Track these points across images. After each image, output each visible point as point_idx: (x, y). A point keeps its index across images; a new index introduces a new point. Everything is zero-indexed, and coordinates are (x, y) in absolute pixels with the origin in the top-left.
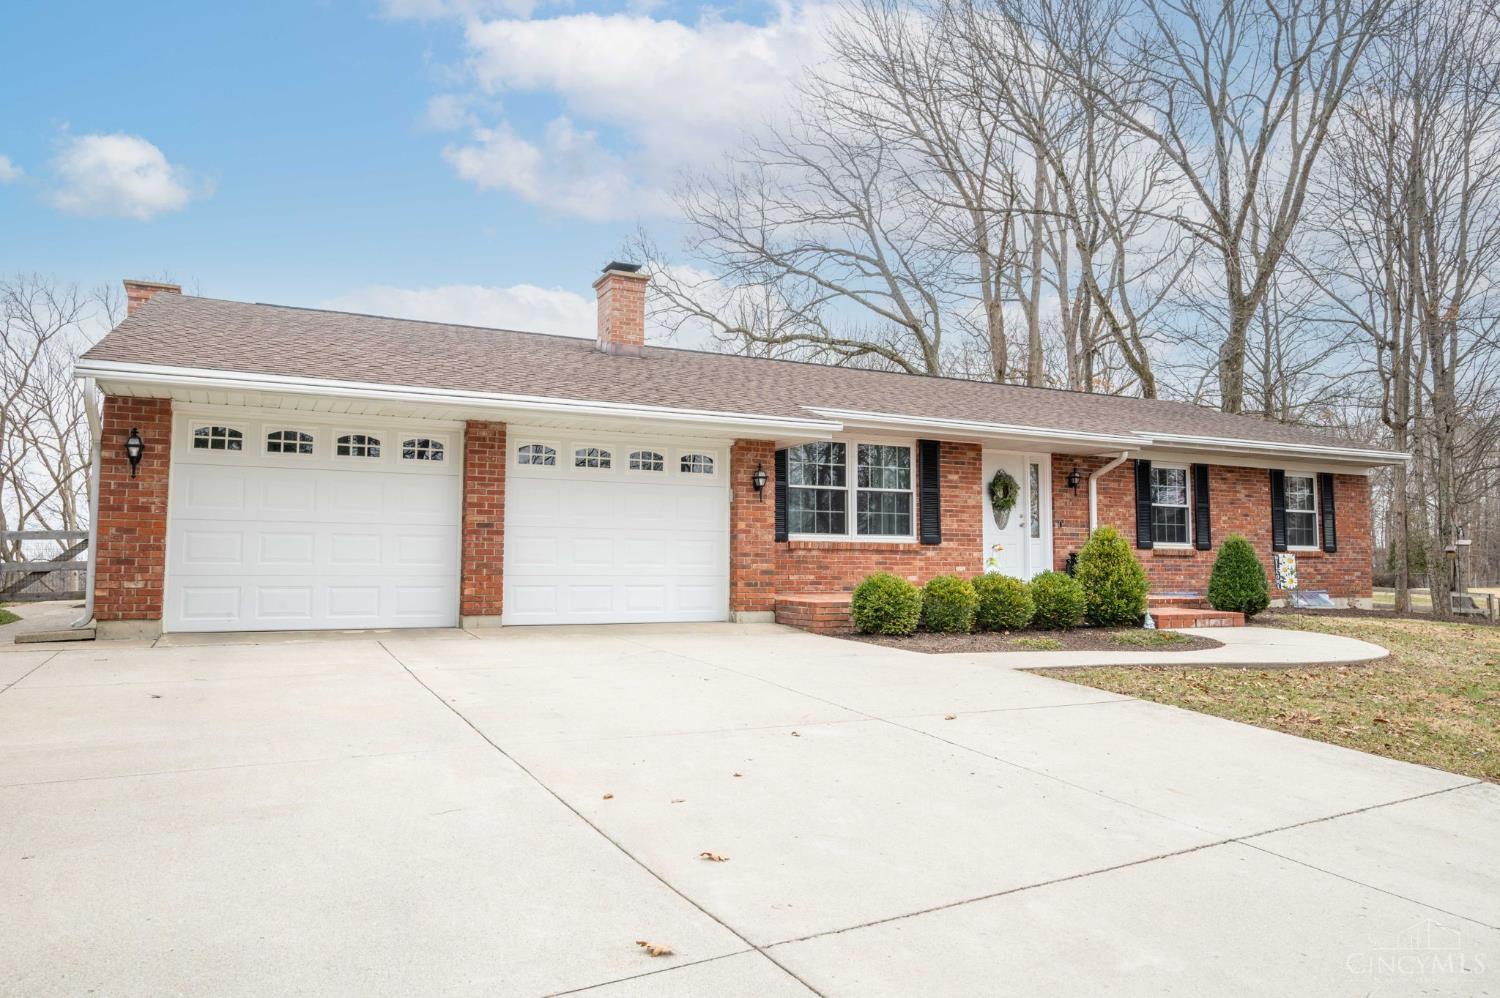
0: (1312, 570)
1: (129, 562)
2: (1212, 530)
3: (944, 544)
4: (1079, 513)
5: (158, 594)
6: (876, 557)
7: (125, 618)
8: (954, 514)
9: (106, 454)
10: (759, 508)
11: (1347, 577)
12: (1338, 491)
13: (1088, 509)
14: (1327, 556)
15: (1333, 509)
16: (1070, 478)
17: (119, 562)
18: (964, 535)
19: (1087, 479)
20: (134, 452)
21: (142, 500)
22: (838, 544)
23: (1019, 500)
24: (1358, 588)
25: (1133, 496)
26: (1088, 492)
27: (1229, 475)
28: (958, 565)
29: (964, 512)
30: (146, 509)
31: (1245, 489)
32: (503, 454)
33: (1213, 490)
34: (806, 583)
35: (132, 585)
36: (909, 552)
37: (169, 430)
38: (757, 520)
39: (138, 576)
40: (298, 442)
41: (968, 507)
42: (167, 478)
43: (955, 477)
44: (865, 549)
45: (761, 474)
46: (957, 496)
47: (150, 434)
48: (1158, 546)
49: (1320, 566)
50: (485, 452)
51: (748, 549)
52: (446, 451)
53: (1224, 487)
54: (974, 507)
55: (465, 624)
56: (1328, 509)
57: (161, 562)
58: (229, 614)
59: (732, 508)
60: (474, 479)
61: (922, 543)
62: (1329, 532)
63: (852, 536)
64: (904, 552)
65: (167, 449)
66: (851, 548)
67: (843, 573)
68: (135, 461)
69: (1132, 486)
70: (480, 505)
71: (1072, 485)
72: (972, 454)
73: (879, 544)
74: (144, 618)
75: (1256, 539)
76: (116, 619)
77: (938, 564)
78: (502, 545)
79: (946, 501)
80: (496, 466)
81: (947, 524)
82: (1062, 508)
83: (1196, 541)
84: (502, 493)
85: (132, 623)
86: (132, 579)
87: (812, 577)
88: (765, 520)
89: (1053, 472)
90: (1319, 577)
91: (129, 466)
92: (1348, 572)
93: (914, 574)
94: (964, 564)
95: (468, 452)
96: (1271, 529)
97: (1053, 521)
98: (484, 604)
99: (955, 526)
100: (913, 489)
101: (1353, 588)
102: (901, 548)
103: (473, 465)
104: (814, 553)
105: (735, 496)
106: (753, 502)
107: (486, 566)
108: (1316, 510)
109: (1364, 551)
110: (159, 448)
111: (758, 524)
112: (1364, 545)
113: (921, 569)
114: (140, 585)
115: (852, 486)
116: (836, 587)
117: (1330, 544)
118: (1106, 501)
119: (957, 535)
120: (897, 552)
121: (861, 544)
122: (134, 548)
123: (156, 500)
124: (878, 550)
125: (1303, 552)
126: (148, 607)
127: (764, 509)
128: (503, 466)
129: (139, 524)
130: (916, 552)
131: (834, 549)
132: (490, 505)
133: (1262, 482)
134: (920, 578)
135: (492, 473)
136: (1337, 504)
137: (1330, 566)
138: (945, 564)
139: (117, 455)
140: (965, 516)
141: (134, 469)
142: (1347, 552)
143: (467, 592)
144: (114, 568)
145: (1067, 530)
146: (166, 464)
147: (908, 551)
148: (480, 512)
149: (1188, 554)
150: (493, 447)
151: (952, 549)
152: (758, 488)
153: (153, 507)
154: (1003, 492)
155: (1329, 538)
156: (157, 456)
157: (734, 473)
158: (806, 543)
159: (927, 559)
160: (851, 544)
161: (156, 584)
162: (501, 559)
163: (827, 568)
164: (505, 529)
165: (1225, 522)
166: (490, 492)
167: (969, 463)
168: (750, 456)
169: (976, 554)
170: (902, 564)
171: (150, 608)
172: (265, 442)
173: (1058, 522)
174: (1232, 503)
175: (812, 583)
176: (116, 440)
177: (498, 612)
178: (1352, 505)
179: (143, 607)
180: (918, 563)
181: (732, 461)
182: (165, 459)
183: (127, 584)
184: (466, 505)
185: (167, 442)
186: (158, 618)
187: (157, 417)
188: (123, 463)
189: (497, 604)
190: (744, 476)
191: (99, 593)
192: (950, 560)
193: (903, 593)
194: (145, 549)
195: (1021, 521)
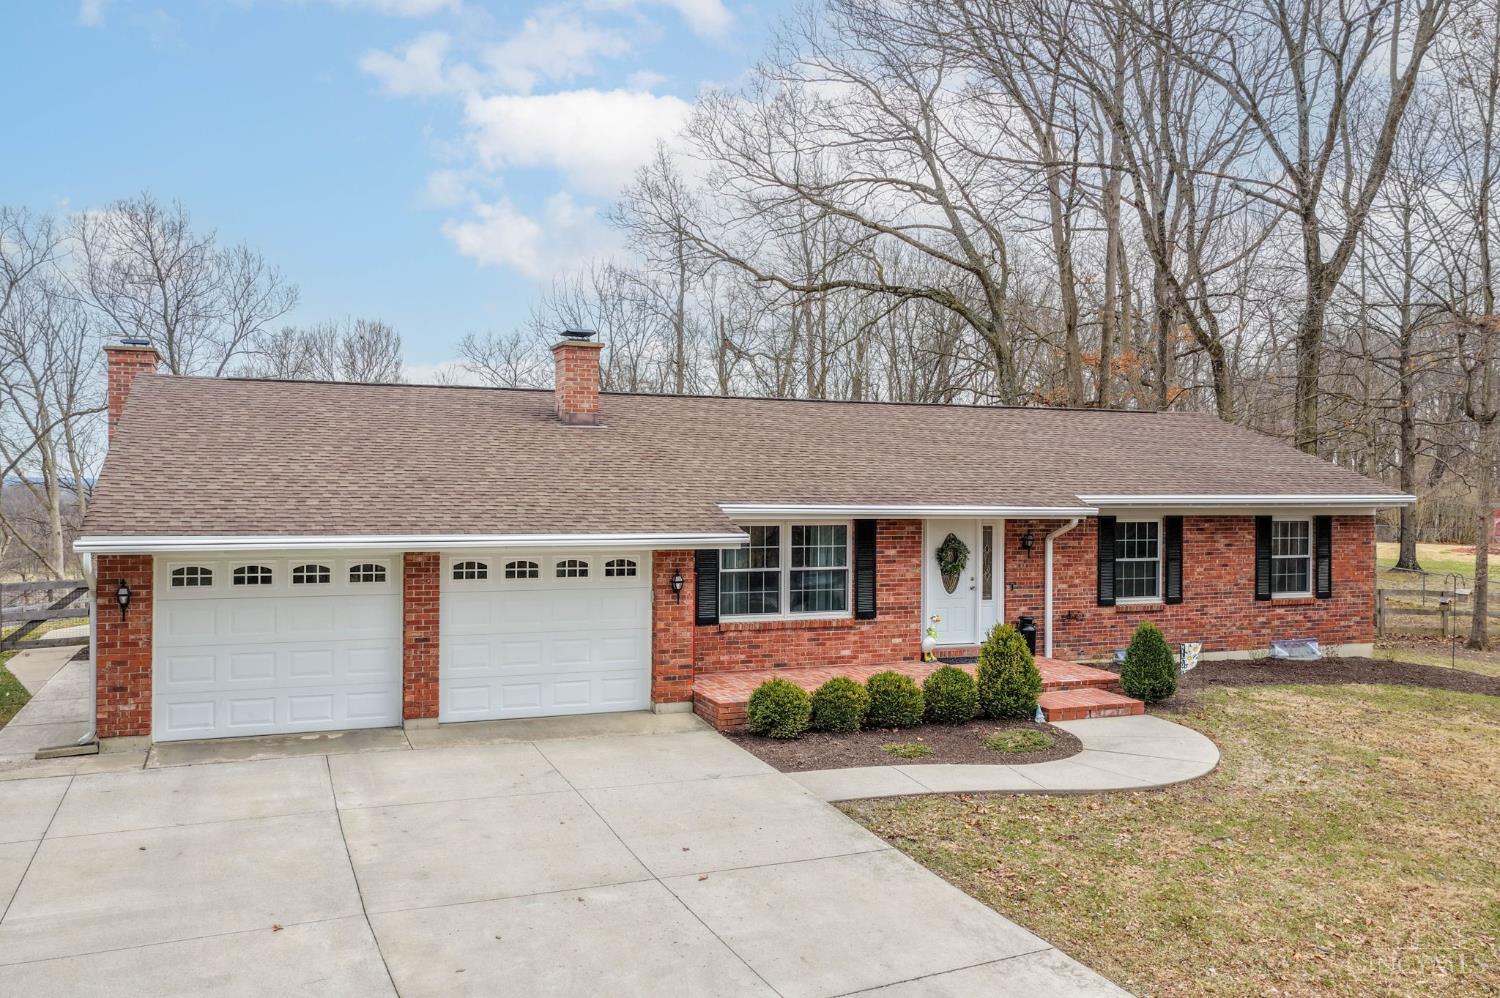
0: (1301, 618)
1: (122, 689)
2: (1185, 582)
3: (879, 618)
4: (1033, 574)
5: (147, 714)
6: (808, 635)
7: (122, 735)
8: (890, 588)
9: (101, 601)
10: (677, 609)
11: (1342, 623)
12: (1337, 532)
13: (1044, 569)
14: (1320, 602)
15: (1330, 552)
16: (1024, 540)
17: (115, 689)
18: (899, 608)
19: (1044, 540)
20: (123, 600)
21: (132, 637)
22: (770, 623)
23: (969, 564)
24: (1356, 634)
25: (1095, 553)
26: (1044, 553)
27: (1207, 525)
28: (894, 637)
29: (901, 585)
30: (134, 644)
31: (1226, 537)
32: (438, 576)
33: (1187, 542)
34: (737, 662)
35: (126, 708)
36: (842, 628)
37: (150, 576)
38: (675, 619)
39: (131, 701)
40: (259, 575)
41: (906, 580)
42: (151, 617)
43: (892, 552)
44: (797, 627)
45: (678, 579)
46: (894, 571)
47: (136, 582)
48: (1121, 601)
49: (1310, 613)
50: (421, 576)
51: (666, 646)
52: (388, 574)
53: (1200, 537)
54: (912, 580)
55: (406, 727)
56: (1323, 554)
57: (148, 687)
58: (207, 725)
59: (654, 608)
60: (411, 600)
61: (856, 618)
62: (1323, 577)
63: (786, 615)
64: (837, 628)
65: (150, 593)
66: (782, 627)
67: (772, 651)
68: (124, 607)
69: (1094, 543)
70: (417, 622)
71: (1025, 547)
72: (912, 528)
73: (811, 622)
74: (137, 734)
75: (1235, 589)
76: (114, 736)
77: (874, 637)
78: (437, 657)
79: (882, 576)
80: (431, 588)
81: (884, 598)
82: (1014, 570)
83: (1166, 595)
84: (437, 610)
85: (128, 738)
86: (126, 703)
87: (743, 657)
88: (683, 619)
89: (1006, 535)
90: (1309, 625)
91: (119, 610)
92: (1344, 617)
93: (848, 648)
94: (900, 636)
95: (408, 576)
96: (1253, 578)
97: (1005, 584)
98: (423, 709)
99: (892, 600)
100: (849, 566)
101: (1351, 633)
102: (834, 624)
103: (410, 588)
104: (746, 634)
105: (656, 598)
106: (671, 603)
107: (423, 675)
108: (1310, 555)
109: (1365, 595)
110: (143, 593)
111: (677, 623)
112: (1366, 588)
113: (855, 642)
114: (133, 708)
115: (785, 567)
116: (767, 665)
117: (1323, 589)
118: (1065, 561)
119: (893, 608)
120: (830, 628)
121: (793, 622)
122: (126, 677)
123: (143, 636)
124: (811, 627)
125: (1290, 600)
126: (140, 724)
127: (683, 608)
128: (437, 587)
129: (130, 657)
130: (851, 628)
131: (765, 628)
132: (426, 622)
133: (1245, 529)
134: (853, 651)
135: (428, 593)
136: (1334, 548)
137: (1322, 613)
138: (880, 637)
139: (110, 601)
140: (902, 590)
141: (124, 612)
142: (1345, 596)
143: (407, 699)
144: (111, 695)
145: (1018, 592)
146: (150, 606)
147: (842, 626)
148: (418, 629)
149: (1154, 609)
150: (428, 570)
151: (888, 622)
152: (676, 591)
153: (140, 643)
154: (951, 558)
155: (1323, 583)
156: (141, 600)
157: (655, 577)
158: (736, 625)
159: (862, 633)
160: (783, 623)
161: (146, 706)
162: (437, 669)
163: (757, 647)
164: (440, 642)
165: (1199, 574)
166: (426, 611)
167: (907, 538)
168: (669, 561)
169: (913, 626)
170: (836, 639)
171: (140, 726)
172: (231, 576)
173: (1010, 584)
174: (1209, 554)
175: (743, 662)
176: (109, 588)
177: (436, 714)
178: (1353, 547)
179: (135, 725)
180: (852, 638)
181: (654, 564)
182: (149, 600)
183: (122, 708)
184: (407, 623)
185: (149, 587)
186: (148, 733)
187: (141, 567)
188: (115, 607)
189: (433, 708)
190: (663, 580)
191: (100, 716)
192: (885, 633)
193: (791, 702)
194: (135, 678)
195: (972, 584)
